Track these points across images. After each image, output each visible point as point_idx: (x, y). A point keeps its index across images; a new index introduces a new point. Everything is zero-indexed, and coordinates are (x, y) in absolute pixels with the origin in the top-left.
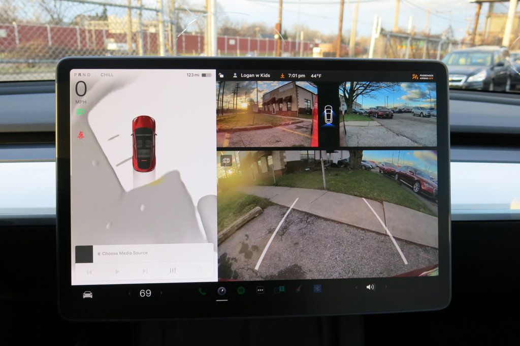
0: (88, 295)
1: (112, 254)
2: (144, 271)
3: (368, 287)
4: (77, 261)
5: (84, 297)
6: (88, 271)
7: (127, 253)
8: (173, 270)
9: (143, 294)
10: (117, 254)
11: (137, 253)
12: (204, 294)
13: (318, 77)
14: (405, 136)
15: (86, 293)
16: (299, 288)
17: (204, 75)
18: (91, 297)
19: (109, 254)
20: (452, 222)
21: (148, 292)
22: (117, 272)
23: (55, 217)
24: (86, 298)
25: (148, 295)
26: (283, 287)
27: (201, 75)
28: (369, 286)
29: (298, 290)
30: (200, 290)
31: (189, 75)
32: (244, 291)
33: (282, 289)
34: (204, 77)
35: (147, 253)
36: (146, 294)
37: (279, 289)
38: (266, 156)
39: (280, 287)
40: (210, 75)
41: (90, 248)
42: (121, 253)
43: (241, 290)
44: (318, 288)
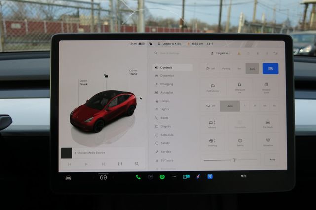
2: (103, 164)
3: (242, 176)
4: (62, 158)
5: (66, 179)
6: (68, 164)
7: (93, 153)
8: (120, 164)
9: (102, 178)
10: (86, 153)
11: (99, 153)
15: (67, 177)
17: (140, 44)
18: (70, 179)
19: (82, 153)
20: (296, 136)
21: (105, 177)
22: (86, 164)
23: (49, 131)
25: (105, 179)
26: (189, 175)
27: (138, 44)
29: (198, 177)
30: (137, 176)
31: (131, 44)
32: (164, 177)
33: (188, 176)
34: (140, 46)
35: (104, 153)
40: (144, 44)
41: (70, 149)
42: (89, 153)
43: (162, 177)
44: (210, 176)
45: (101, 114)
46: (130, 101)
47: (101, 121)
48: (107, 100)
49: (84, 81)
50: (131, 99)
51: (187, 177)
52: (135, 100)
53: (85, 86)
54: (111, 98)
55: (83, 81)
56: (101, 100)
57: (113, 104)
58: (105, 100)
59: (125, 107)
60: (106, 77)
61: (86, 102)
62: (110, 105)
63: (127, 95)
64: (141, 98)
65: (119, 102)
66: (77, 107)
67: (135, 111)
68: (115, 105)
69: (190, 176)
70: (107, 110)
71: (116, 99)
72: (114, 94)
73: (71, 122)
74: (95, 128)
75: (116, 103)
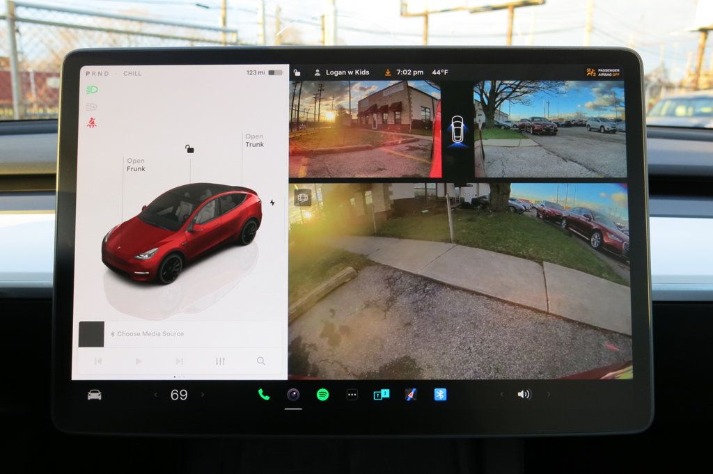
0: (95, 396)
1: (131, 334)
2: (178, 361)
3: (521, 394)
4: (81, 344)
5: (89, 398)
6: (96, 359)
7: (154, 334)
8: (220, 361)
9: (175, 396)
10: (139, 334)
11: (169, 334)
12: (267, 398)
13: (442, 74)
14: (576, 162)
15: (92, 392)
16: (412, 393)
17: (271, 73)
18: (100, 398)
19: (127, 334)
21: (184, 393)
22: (138, 361)
24: (92, 400)
25: (183, 397)
26: (388, 391)
27: (267, 73)
28: (523, 392)
29: (411, 396)
31: (251, 73)
32: (327, 395)
33: (385, 393)
34: (272, 76)
35: (182, 334)
36: (180, 396)
37: (380, 394)
38: (363, 191)
39: (383, 391)
40: (280, 73)
41: (100, 325)
42: (145, 334)
43: (323, 394)
44: (440, 394)
45: (177, 241)
46: (247, 210)
47: (174, 256)
48: (191, 206)
49: (138, 161)
50: (248, 204)
51: (383, 396)
52: (258, 206)
53: (140, 172)
54: (201, 202)
55: (134, 161)
56: (177, 205)
57: (206, 216)
58: (185, 208)
59: (234, 222)
60: (191, 150)
61: (140, 211)
62: (198, 219)
63: (239, 195)
64: (272, 203)
65: (220, 212)
66: (119, 222)
67: (258, 232)
68: (211, 220)
69: (391, 393)
70: (190, 232)
71: (214, 203)
72: (209, 193)
73: (105, 260)
74: (162, 274)
75: (212, 215)
